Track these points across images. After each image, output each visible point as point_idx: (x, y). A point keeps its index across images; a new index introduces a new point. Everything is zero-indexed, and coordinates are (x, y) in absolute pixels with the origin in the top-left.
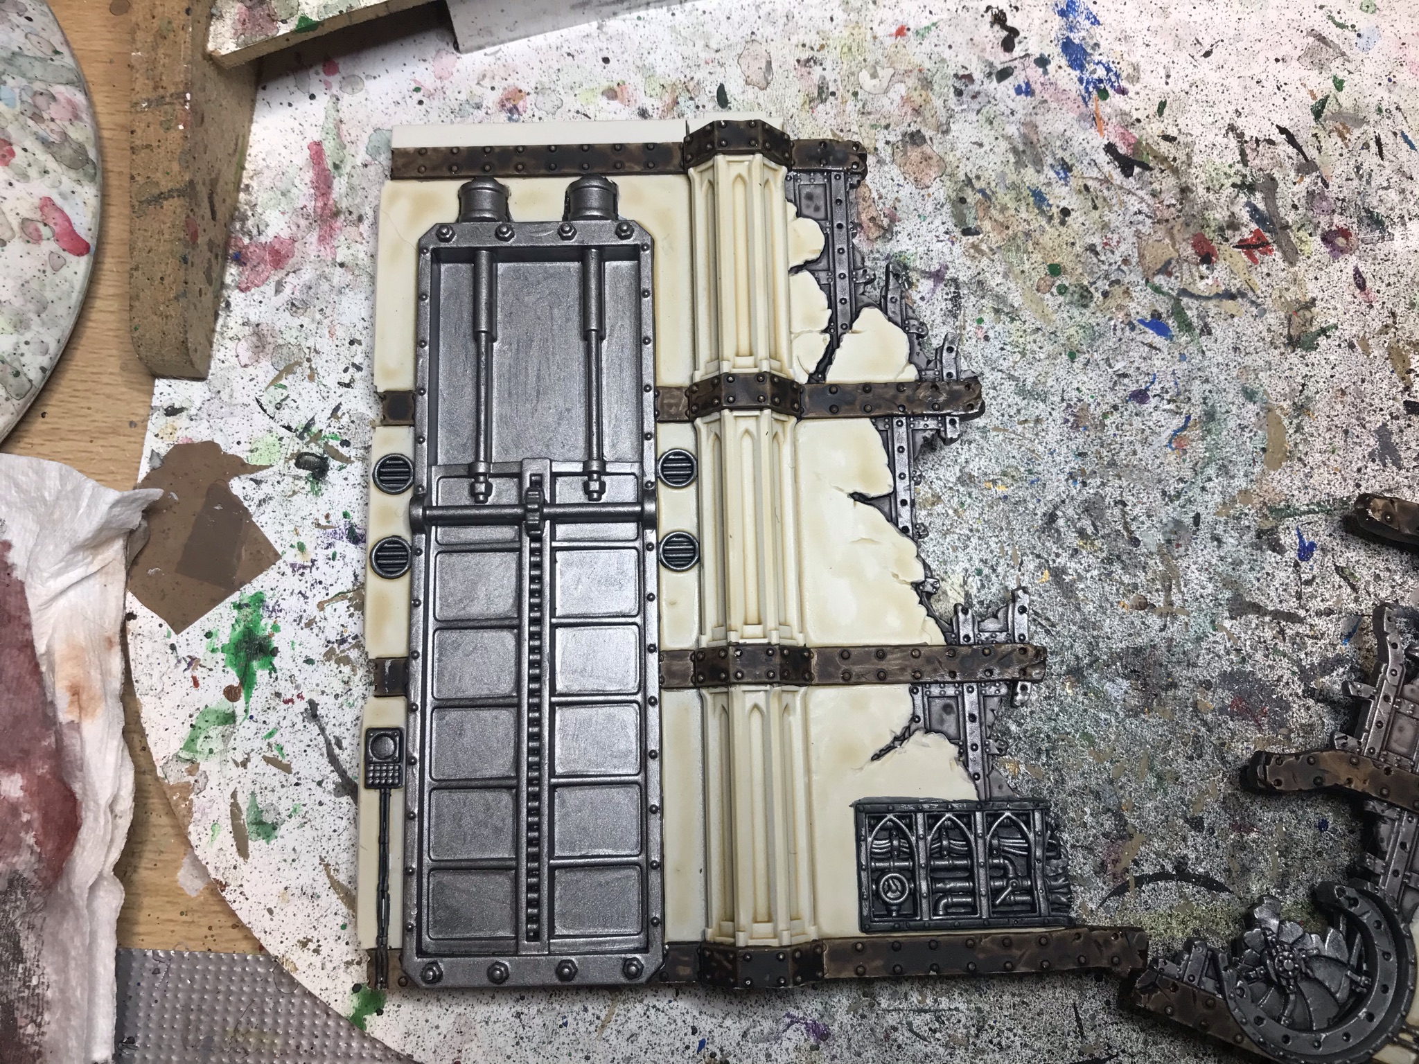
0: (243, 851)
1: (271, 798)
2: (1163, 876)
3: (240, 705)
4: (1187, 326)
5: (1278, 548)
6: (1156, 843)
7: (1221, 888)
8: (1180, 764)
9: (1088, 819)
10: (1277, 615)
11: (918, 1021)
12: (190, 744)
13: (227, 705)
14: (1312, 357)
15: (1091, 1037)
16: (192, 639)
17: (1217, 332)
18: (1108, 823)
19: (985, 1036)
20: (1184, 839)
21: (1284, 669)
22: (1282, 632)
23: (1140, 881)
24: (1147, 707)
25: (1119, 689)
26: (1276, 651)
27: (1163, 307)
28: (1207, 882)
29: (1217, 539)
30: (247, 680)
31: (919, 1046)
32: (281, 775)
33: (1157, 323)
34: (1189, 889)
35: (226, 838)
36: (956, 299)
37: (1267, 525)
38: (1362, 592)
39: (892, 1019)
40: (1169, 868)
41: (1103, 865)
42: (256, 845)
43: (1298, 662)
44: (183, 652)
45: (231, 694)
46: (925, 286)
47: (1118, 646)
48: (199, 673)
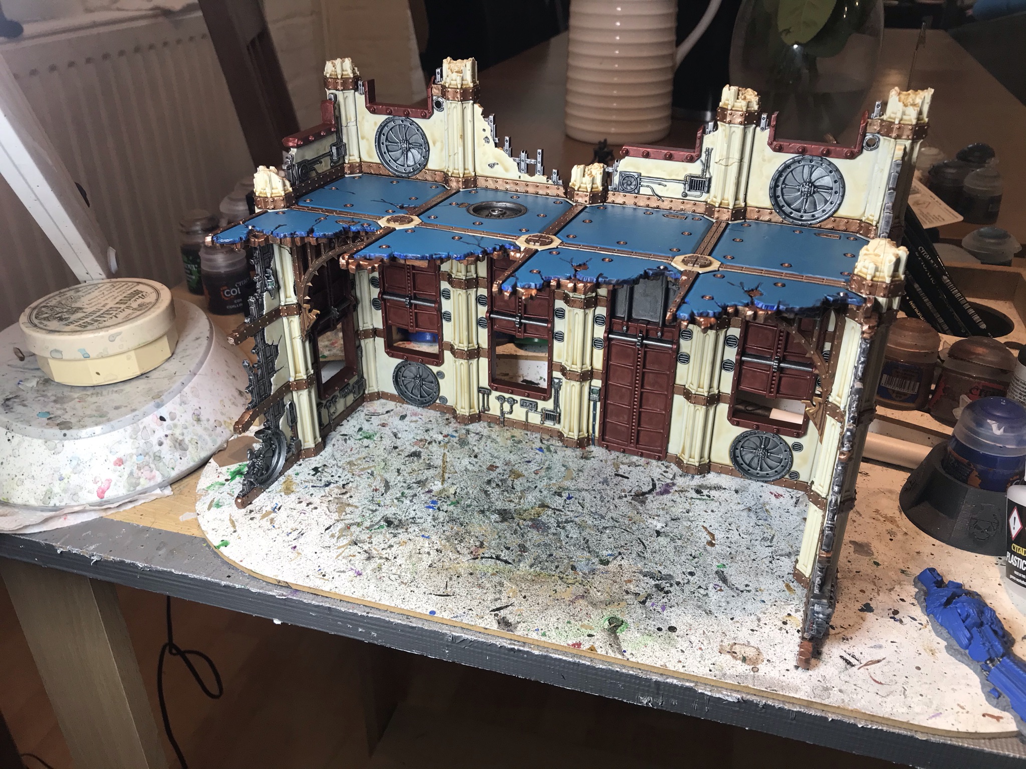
0: (209, 509)
1: (224, 500)
2: (492, 558)
3: (228, 483)
4: (549, 451)
5: (561, 496)
6: (492, 550)
7: (510, 563)
8: (508, 535)
9: (472, 542)
10: (554, 509)
11: (393, 577)
12: (209, 487)
13: (224, 482)
14: (588, 461)
15: (449, 589)
16: (224, 469)
17: (559, 453)
18: (478, 544)
19: (413, 583)
20: (502, 551)
21: (552, 520)
22: (555, 513)
23: (482, 558)
24: (501, 522)
25: (495, 517)
26: (551, 516)
27: (543, 446)
28: (506, 562)
29: (541, 492)
30: (233, 478)
31: (390, 582)
32: (230, 497)
33: (541, 449)
34: (498, 562)
35: (207, 506)
36: (481, 439)
37: (558, 491)
38: (585, 509)
39: (383, 575)
40: (494, 556)
41: (472, 552)
42: (213, 509)
43: (558, 520)
44: (219, 471)
45: (227, 480)
46: (472, 435)
47: (498, 508)
48: (220, 475)
